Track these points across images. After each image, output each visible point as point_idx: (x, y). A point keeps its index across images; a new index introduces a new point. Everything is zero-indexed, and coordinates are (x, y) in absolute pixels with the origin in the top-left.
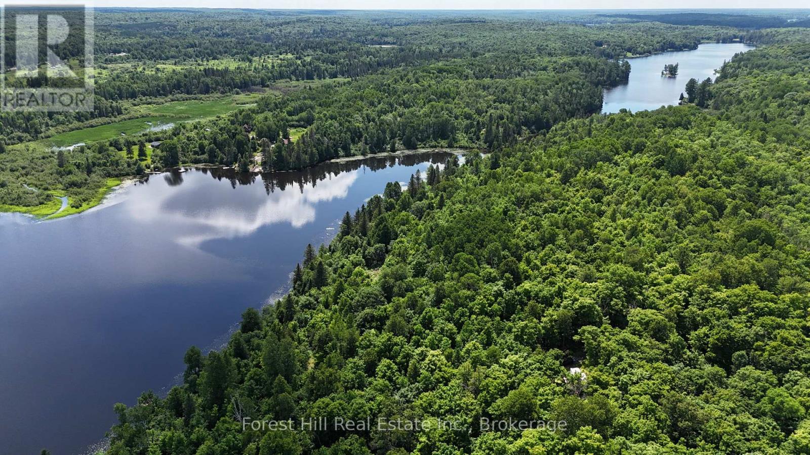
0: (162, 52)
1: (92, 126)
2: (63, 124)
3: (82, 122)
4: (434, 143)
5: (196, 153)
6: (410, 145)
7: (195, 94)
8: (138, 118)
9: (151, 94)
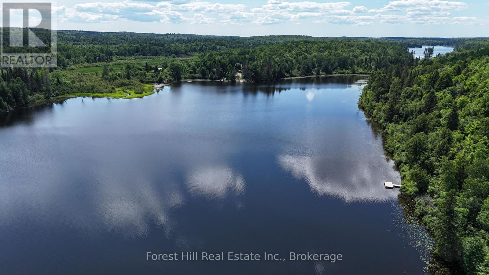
0: (107, 41)
1: (97, 66)
2: (79, 63)
3: (91, 63)
4: (341, 71)
5: (191, 73)
6: (327, 71)
7: (149, 56)
8: (123, 64)
9: (122, 54)
